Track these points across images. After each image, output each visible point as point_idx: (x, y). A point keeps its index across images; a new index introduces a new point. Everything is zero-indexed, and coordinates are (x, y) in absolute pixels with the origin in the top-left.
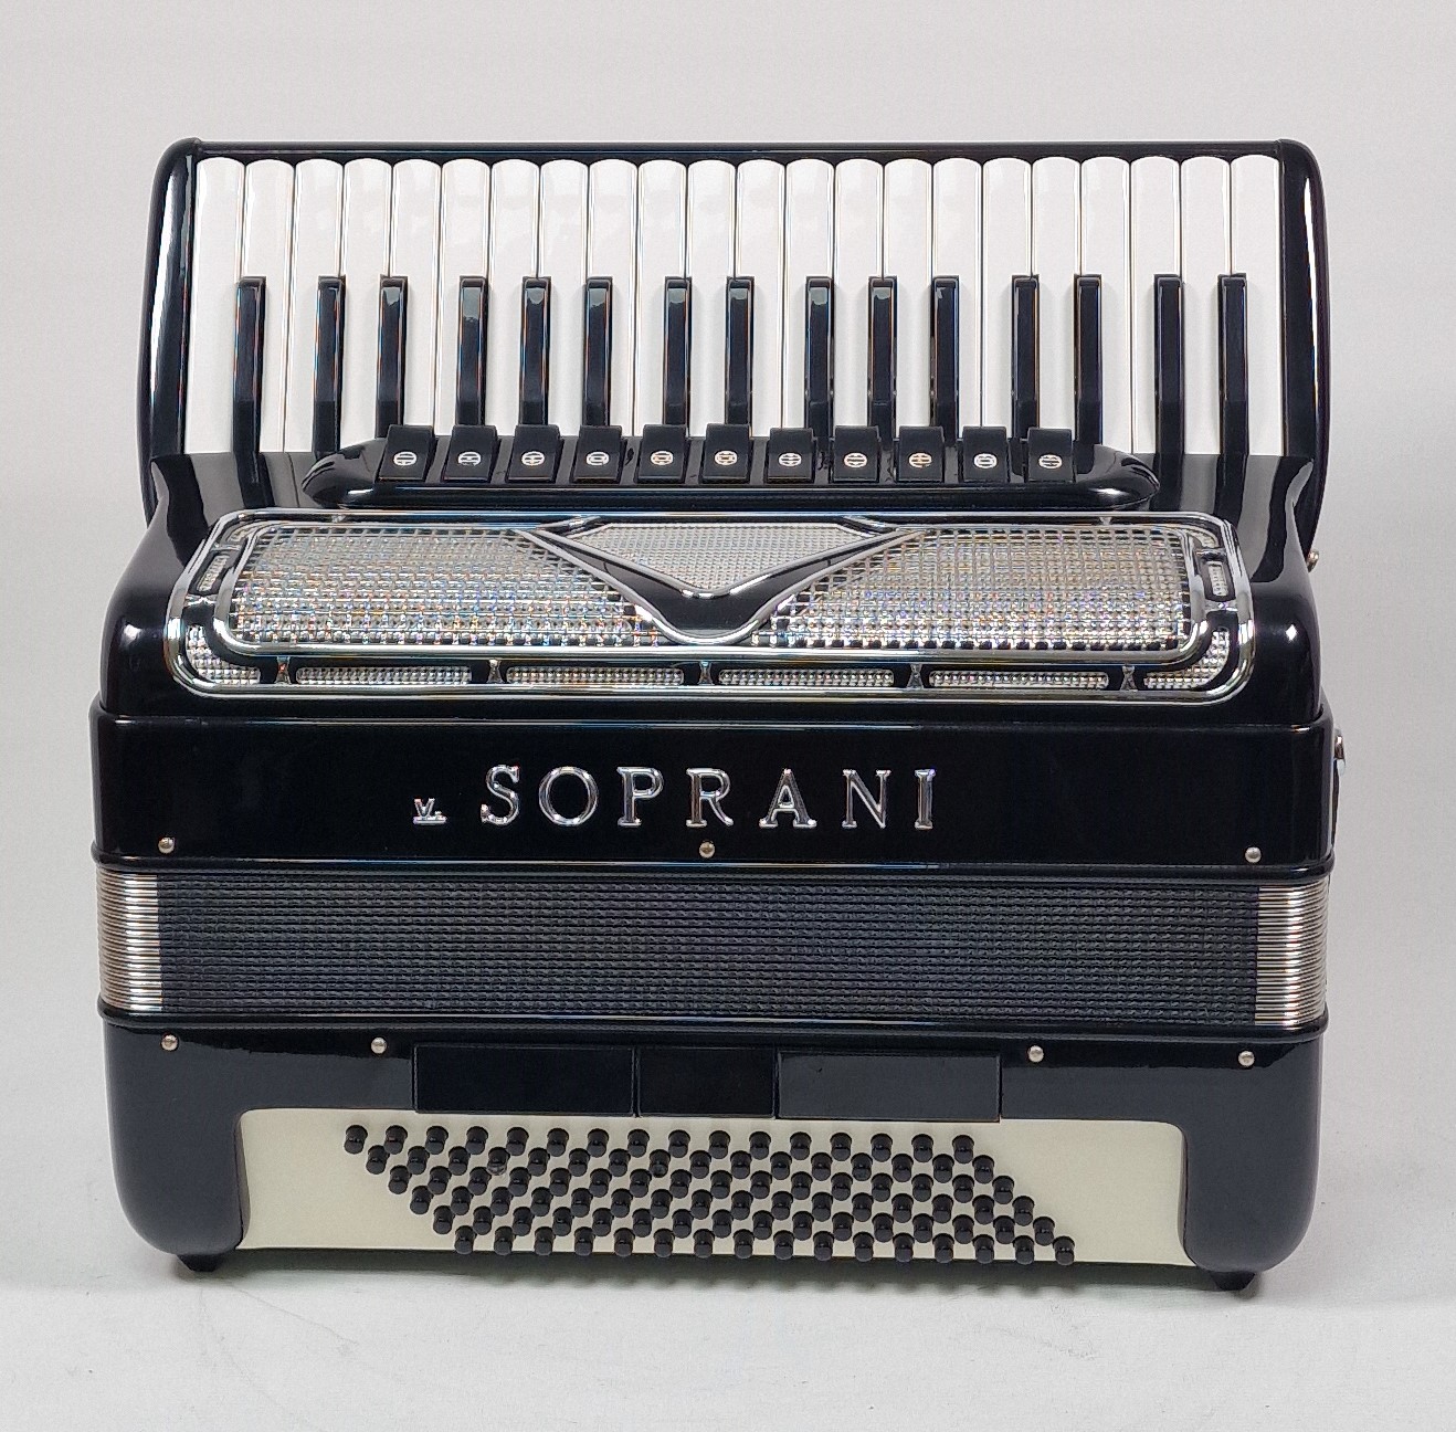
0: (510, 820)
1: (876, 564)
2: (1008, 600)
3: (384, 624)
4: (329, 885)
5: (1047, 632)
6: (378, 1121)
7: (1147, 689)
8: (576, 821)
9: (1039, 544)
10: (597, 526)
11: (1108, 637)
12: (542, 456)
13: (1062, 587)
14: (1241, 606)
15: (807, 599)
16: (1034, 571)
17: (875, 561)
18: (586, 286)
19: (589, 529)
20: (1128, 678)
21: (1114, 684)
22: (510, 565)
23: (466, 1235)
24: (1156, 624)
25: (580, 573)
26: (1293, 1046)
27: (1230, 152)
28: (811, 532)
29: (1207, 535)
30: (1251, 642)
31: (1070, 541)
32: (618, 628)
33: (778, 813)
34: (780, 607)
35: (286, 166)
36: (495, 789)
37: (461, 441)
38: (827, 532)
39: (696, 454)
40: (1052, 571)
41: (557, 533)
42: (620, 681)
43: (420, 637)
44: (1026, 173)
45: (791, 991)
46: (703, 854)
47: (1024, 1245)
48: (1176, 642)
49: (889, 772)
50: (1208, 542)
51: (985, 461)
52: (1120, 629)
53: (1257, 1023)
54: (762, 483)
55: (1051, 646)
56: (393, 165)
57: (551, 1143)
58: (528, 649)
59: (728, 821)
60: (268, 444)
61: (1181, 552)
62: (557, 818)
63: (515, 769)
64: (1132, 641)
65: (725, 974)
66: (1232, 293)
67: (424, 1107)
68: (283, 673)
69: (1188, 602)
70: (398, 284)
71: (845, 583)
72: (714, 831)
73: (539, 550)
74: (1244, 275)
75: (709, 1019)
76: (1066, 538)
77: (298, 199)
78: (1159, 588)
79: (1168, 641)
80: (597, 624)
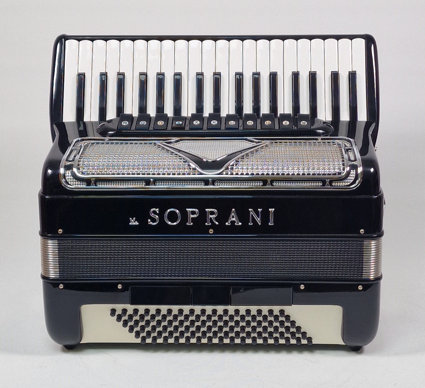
0: (156, 224)
1: (257, 152)
2: (294, 161)
3: (121, 169)
4: (106, 242)
5: (305, 170)
6: (119, 307)
7: (333, 186)
8: (175, 224)
9: (302, 146)
10: (179, 142)
11: (322, 172)
12: (163, 122)
13: (309, 158)
14: (358, 162)
15: (238, 162)
16: (301, 153)
17: (257, 151)
18: (174, 75)
19: (177, 142)
20: (328, 183)
21: (324, 184)
22: (155, 153)
23: (144, 339)
24: (335, 168)
25: (175, 155)
26: (373, 284)
27: (351, 37)
28: (238, 143)
29: (348, 143)
30: (361, 172)
31: (310, 145)
32: (186, 170)
33: (231, 221)
34: (231, 164)
35: (90, 42)
36: (152, 215)
37: (140, 118)
38: (243, 143)
39: (206, 121)
40: (306, 153)
41: (168, 143)
42: (187, 185)
43: (131, 173)
44: (295, 44)
45: (234, 270)
46: (210, 233)
47: (298, 340)
48: (341, 173)
49: (262, 209)
50: (348, 145)
51: (286, 123)
52: (325, 169)
53: (363, 278)
54: (224, 129)
55: (306, 174)
56: (120, 41)
57: (168, 313)
58: (161, 176)
59: (217, 223)
60: (86, 119)
61: (341, 148)
62: (169, 223)
63: (158, 209)
64: (328, 173)
65: (216, 266)
66: (352, 76)
67: (132, 303)
68: (93, 183)
69: (344, 162)
70: (122, 74)
71: (249, 157)
72: (213, 226)
73: (163, 148)
74: (355, 71)
75: (212, 278)
76: (309, 144)
77: (94, 51)
78: (336, 158)
79: (338, 173)
80: (180, 169)
